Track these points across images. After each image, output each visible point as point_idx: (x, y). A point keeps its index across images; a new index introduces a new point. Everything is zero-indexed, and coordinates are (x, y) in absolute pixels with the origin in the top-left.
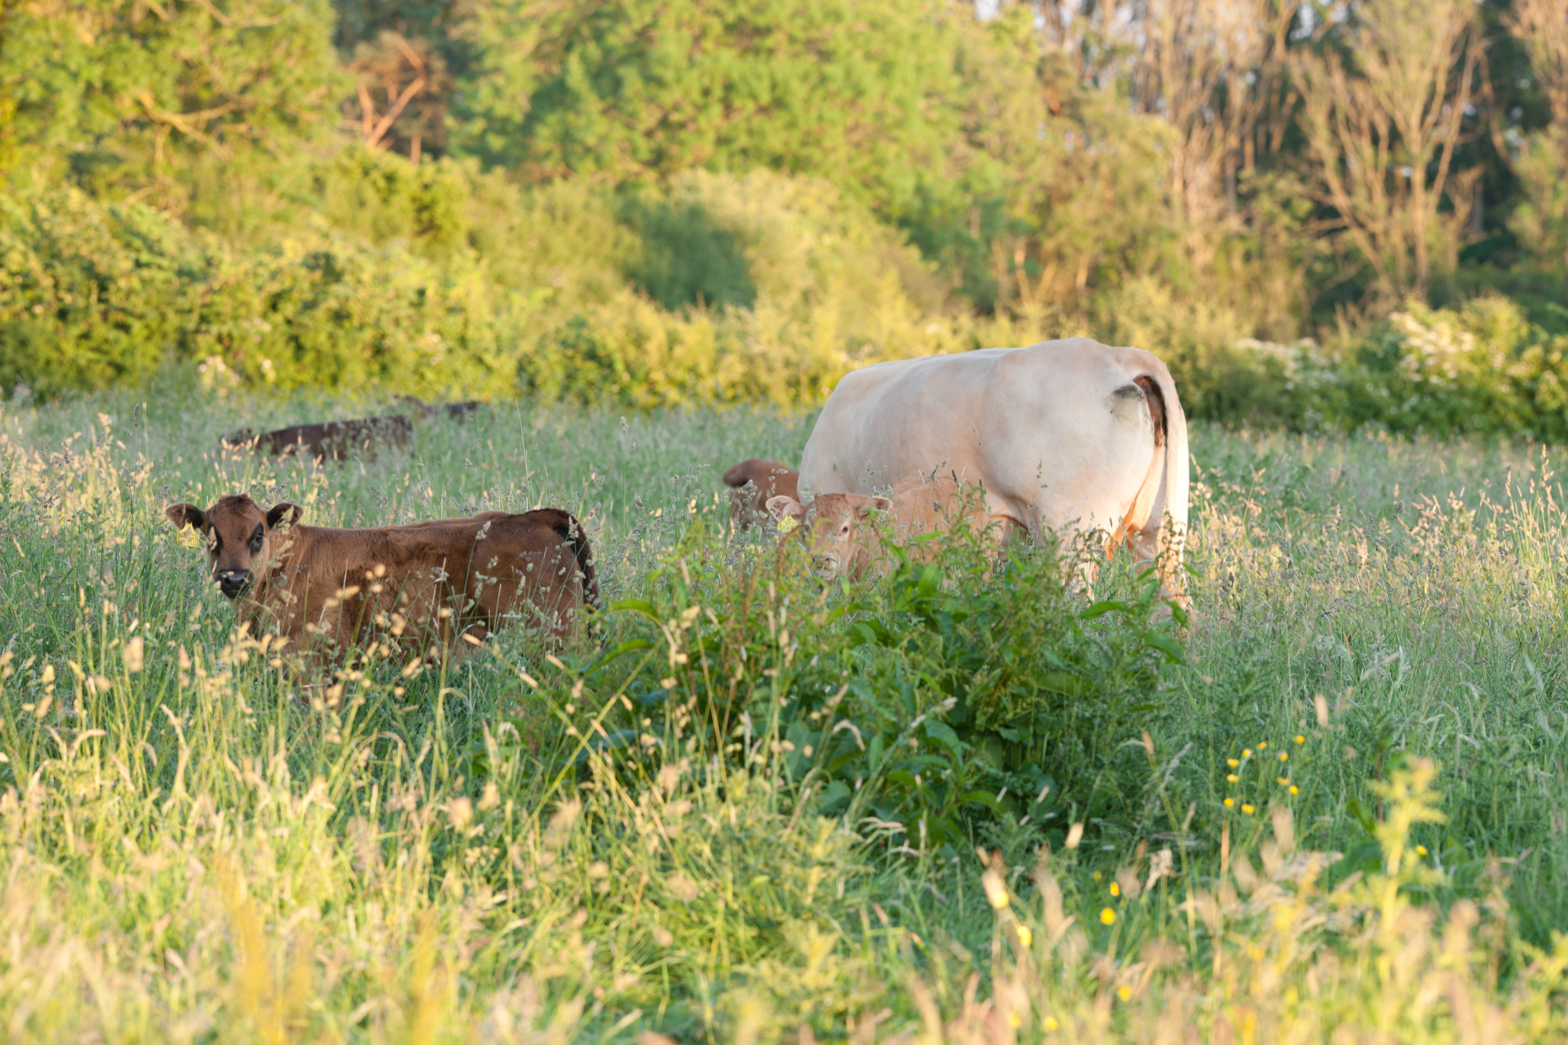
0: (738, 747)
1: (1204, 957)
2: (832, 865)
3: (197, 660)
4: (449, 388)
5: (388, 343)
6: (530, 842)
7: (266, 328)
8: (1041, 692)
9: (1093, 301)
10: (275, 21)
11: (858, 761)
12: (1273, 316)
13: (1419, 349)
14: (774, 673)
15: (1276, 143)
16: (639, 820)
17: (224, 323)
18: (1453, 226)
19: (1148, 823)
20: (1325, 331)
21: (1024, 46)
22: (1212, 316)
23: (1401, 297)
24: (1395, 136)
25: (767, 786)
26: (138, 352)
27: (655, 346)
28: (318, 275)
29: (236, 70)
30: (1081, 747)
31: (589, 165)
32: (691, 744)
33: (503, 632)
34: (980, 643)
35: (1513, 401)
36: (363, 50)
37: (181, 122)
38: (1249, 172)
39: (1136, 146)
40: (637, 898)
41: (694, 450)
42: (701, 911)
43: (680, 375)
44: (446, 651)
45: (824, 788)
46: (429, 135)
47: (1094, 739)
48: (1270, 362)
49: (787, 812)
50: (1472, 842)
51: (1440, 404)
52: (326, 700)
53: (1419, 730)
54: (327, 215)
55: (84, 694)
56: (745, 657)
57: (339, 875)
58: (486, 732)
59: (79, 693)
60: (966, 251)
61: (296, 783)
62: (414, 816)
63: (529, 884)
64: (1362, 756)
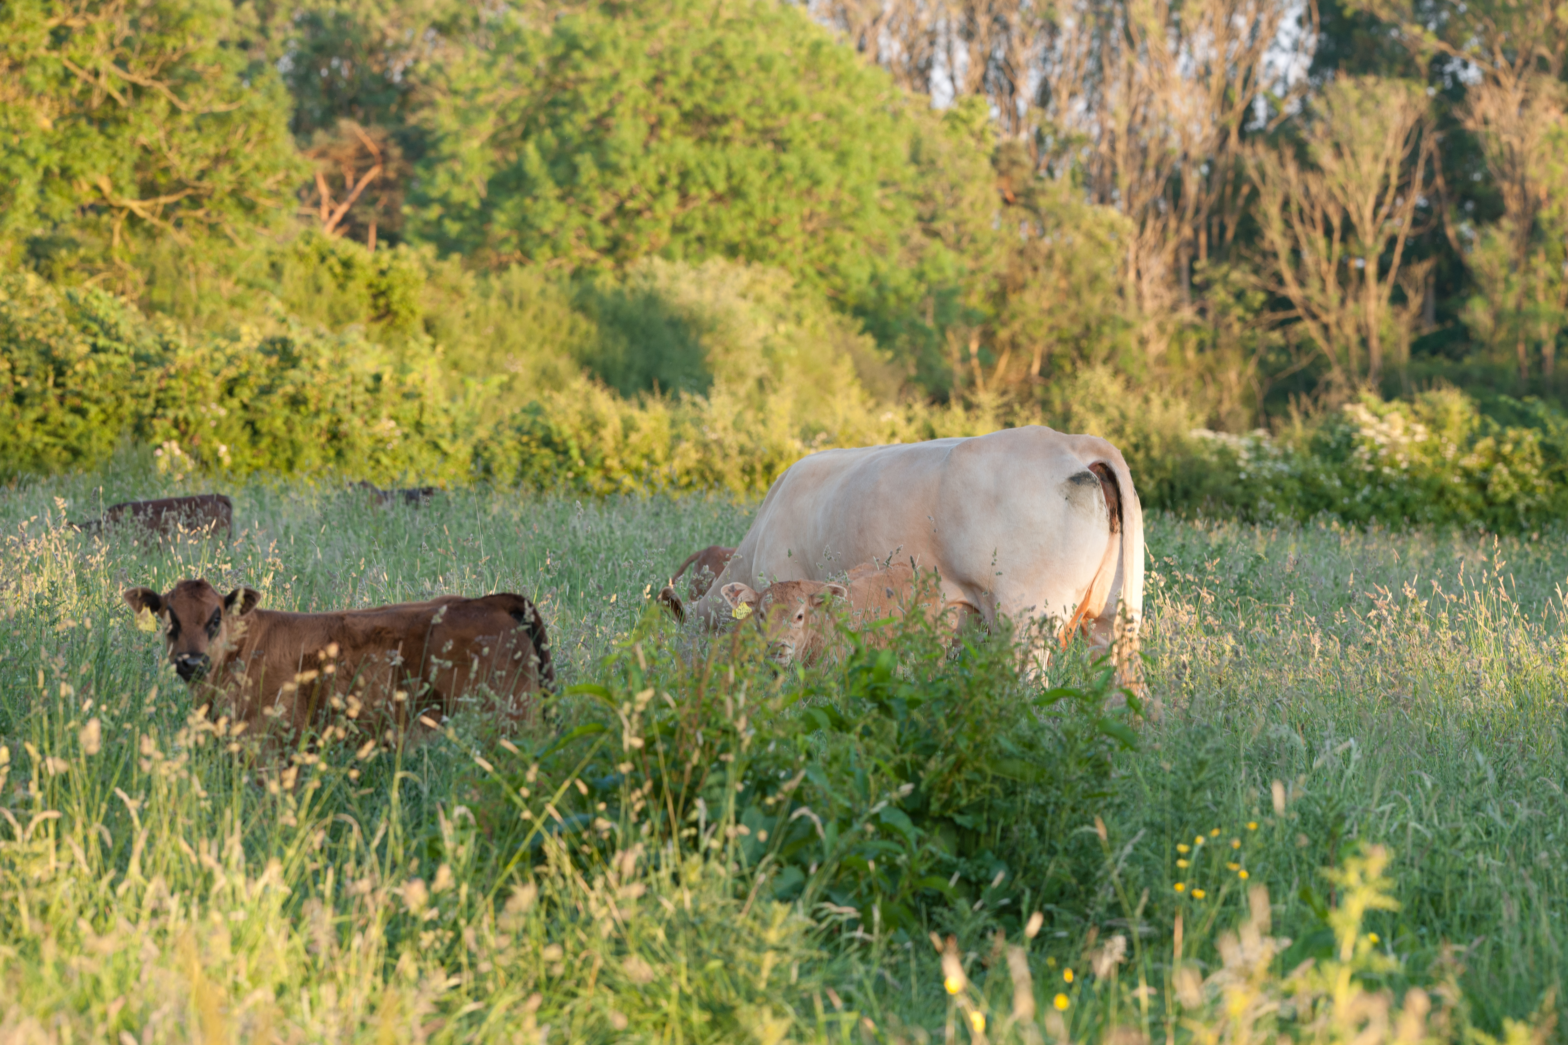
0: (693, 831)
2: (786, 950)
4: (404, 474)
5: (343, 428)
6: (485, 925)
7: (222, 412)
8: (995, 779)
9: (1047, 389)
10: (233, 107)
11: (812, 847)
12: (1226, 407)
13: (1372, 440)
14: (731, 758)
15: (1230, 234)
16: (593, 904)
17: (180, 407)
18: (1406, 317)
19: (1101, 910)
20: (1278, 421)
21: (980, 136)
22: (1166, 405)
23: (1354, 388)
24: (1349, 228)
25: (721, 871)
26: (94, 437)
27: (610, 433)
28: (274, 360)
29: (194, 156)
30: (1034, 833)
31: (544, 252)
32: (645, 829)
33: (459, 716)
34: (935, 729)
35: (1465, 491)
36: (320, 137)
37: (138, 207)
38: (1202, 263)
39: (1090, 236)
40: (591, 982)
41: (649, 536)
42: (654, 995)
43: (635, 461)
44: (401, 735)
45: (779, 873)
46: (384, 221)
47: (1047, 826)
48: (1223, 452)
49: (741, 896)
50: (1424, 930)
51: (1393, 495)
52: (281, 782)
53: (1371, 818)
54: (284, 300)
55: (41, 776)
56: (701, 741)
57: (293, 958)
58: (441, 815)
59: (35, 775)
60: (921, 340)
61: (251, 866)
62: (368, 899)
63: (484, 966)
64: (1315, 843)
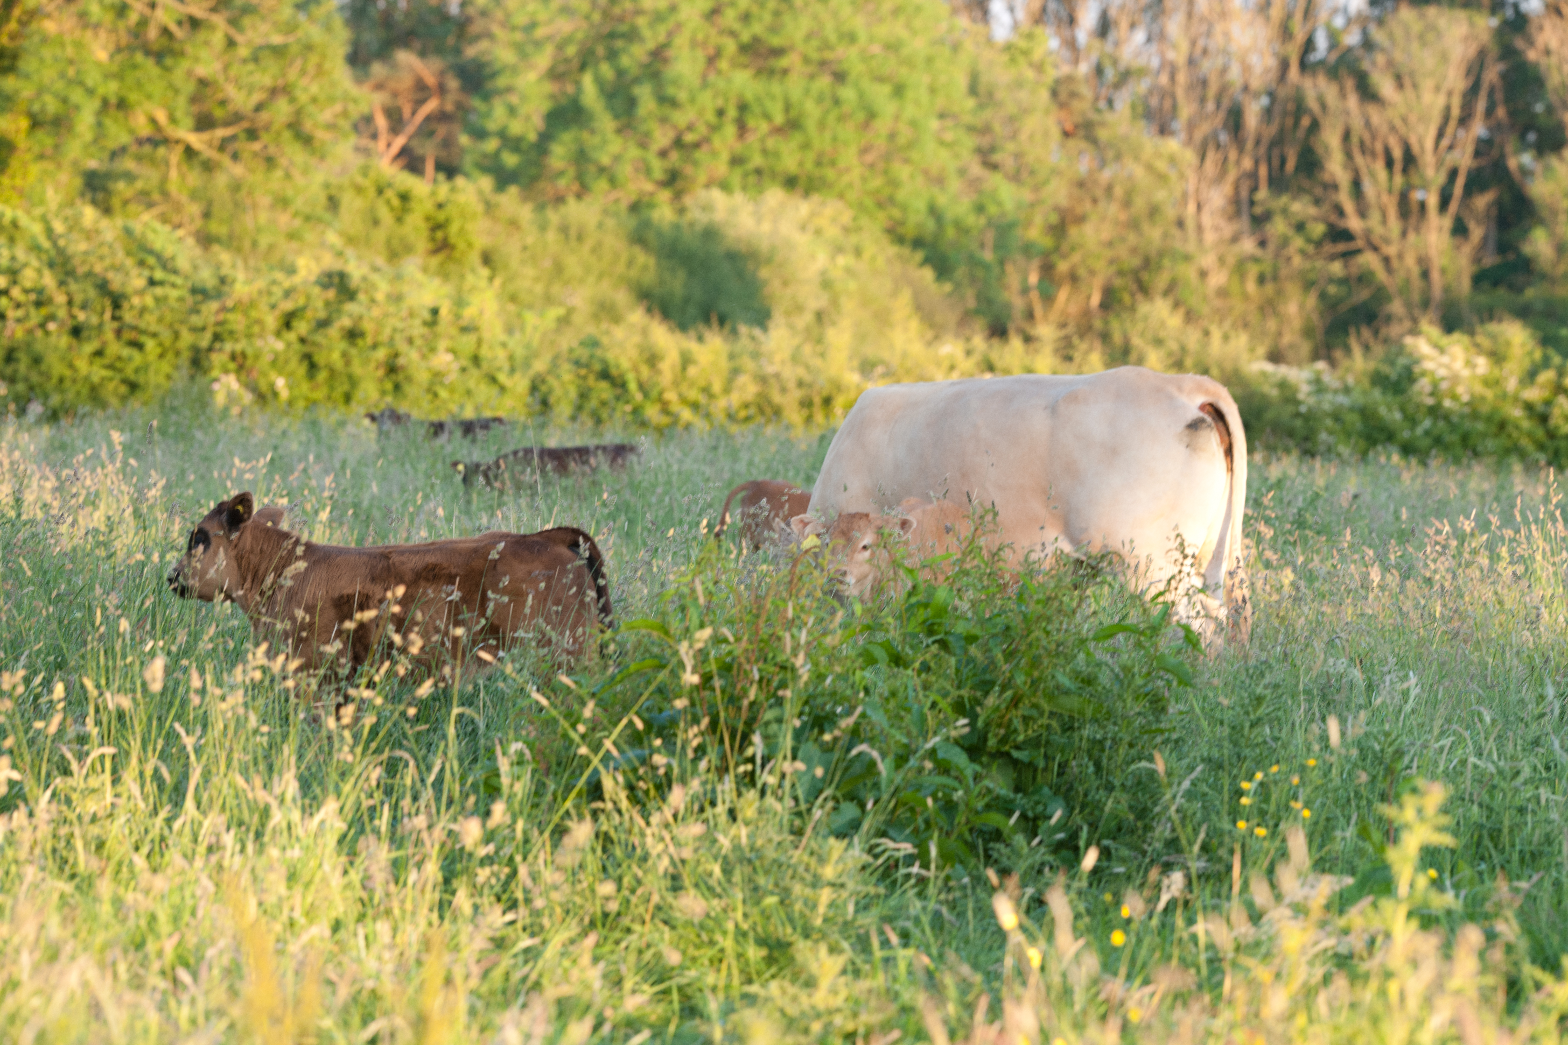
0: (749, 767)
1: (1215, 979)
2: (843, 886)
3: (209, 678)
4: (462, 407)
5: (401, 361)
6: (541, 861)
7: (279, 346)
8: (1052, 714)
9: (1106, 322)
10: (290, 39)
11: (869, 783)
12: (1286, 339)
13: (1432, 373)
14: (788, 693)
15: (1290, 166)
16: (649, 840)
17: (237, 340)
18: (1467, 249)
19: (1158, 845)
20: (1338, 354)
21: (1039, 68)
22: (1226, 338)
23: (1415, 321)
24: (1410, 160)
25: (778, 807)
26: (152, 369)
27: (668, 366)
28: (331, 294)
29: (251, 88)
30: (1091, 769)
31: (602, 185)
32: (703, 765)
33: (515, 651)
34: (992, 664)
35: (1526, 424)
36: (378, 69)
37: (195, 140)
38: (1262, 194)
39: (1150, 168)
40: (648, 918)
41: (708, 471)
42: (711, 931)
43: (693, 394)
44: (458, 671)
45: (835, 809)
46: (443, 154)
47: (1105, 761)
48: (1283, 385)
49: (798, 833)
50: (1483, 866)
51: (1453, 427)
52: (338, 719)
53: (1431, 752)
54: (342, 234)
55: (97, 711)
56: (757, 676)
57: (349, 893)
58: (498, 750)
59: (91, 710)
60: (980, 273)
61: (307, 801)
62: (425, 835)
63: (539, 903)
64: (1374, 779)
